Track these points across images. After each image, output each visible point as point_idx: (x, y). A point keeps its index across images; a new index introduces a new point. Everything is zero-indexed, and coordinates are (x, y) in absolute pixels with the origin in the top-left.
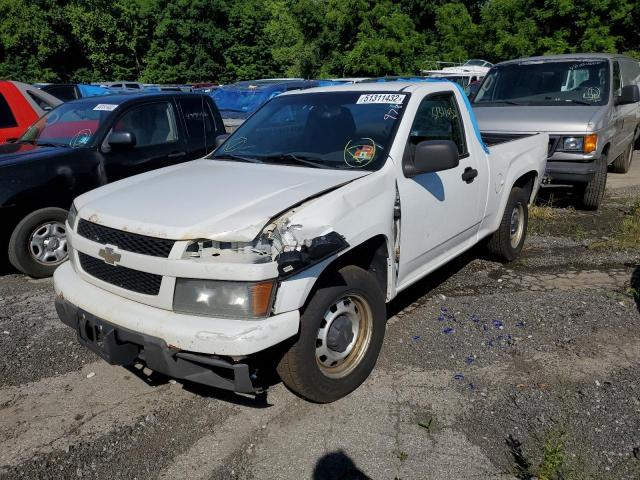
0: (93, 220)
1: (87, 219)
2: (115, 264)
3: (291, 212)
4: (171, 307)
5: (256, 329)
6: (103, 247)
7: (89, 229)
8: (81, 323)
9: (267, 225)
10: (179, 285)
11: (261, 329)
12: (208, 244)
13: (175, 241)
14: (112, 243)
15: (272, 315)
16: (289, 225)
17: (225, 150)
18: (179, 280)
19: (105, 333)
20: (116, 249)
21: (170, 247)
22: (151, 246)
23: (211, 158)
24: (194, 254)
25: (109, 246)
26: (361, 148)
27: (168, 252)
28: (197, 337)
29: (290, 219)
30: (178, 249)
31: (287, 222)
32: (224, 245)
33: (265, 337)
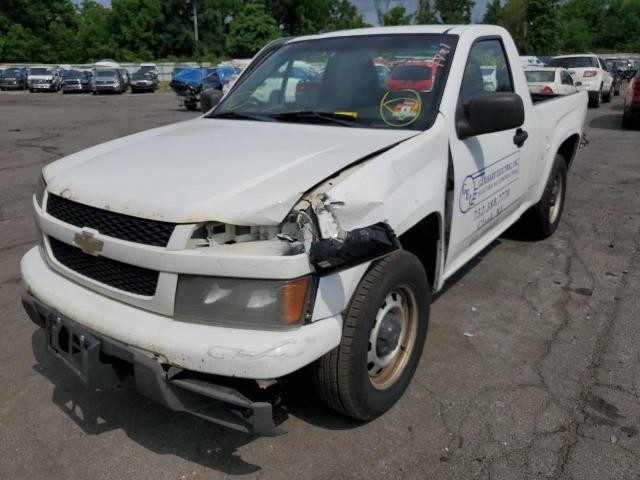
0: (66, 195)
1: (58, 194)
2: (96, 254)
3: (327, 184)
4: (172, 314)
5: (288, 343)
6: (79, 230)
7: (61, 207)
8: (54, 328)
9: (298, 202)
10: (184, 284)
11: (295, 342)
12: (220, 228)
13: (175, 224)
14: (91, 226)
15: (308, 321)
16: (327, 203)
17: (228, 107)
18: (182, 277)
19: (86, 347)
20: (96, 234)
21: (169, 233)
22: (142, 231)
23: (211, 117)
24: (202, 241)
25: (87, 229)
26: (402, 102)
27: (167, 240)
28: (209, 353)
29: (328, 194)
30: (180, 235)
31: (325, 198)
32: (242, 230)
33: (300, 354)
